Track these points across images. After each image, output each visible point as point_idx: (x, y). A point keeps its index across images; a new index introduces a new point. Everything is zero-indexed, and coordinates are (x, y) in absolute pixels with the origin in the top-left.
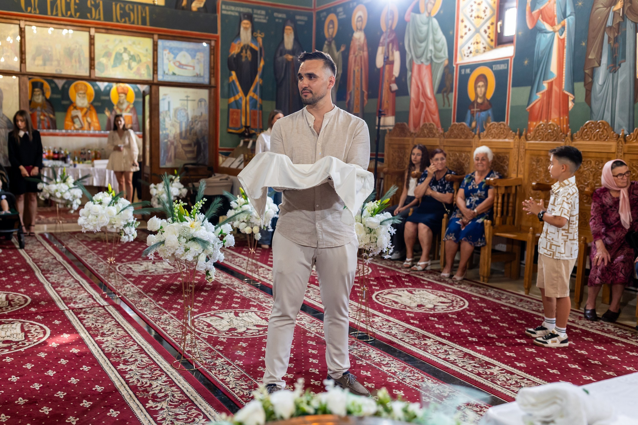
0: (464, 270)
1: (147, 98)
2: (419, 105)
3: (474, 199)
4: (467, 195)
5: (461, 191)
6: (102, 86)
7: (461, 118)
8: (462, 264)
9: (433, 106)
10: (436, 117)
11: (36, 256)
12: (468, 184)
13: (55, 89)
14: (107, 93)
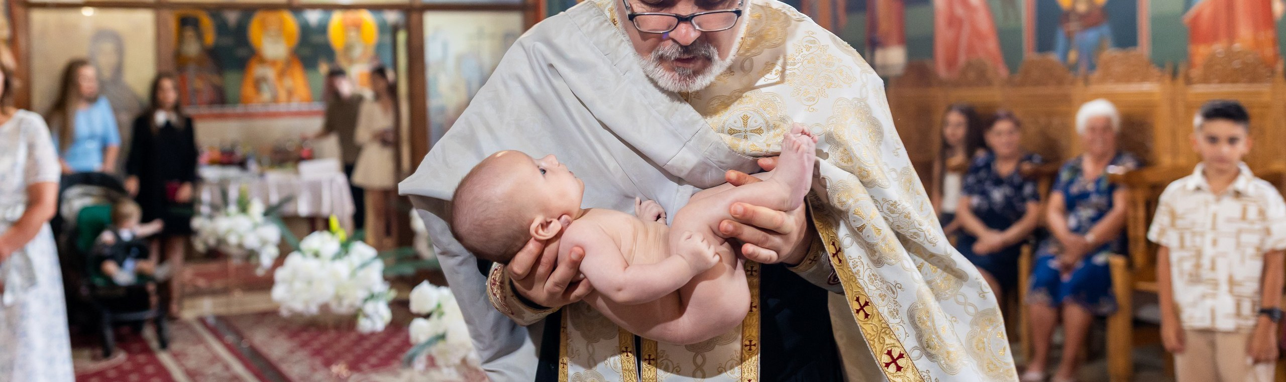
0: (1076, 364)
1: (402, 37)
2: (954, 21)
3: (1086, 213)
4: (1071, 205)
5: (1057, 199)
6: (313, 17)
7: (1044, 44)
8: (1069, 352)
9: (983, 22)
10: (992, 45)
11: (191, 364)
12: (1071, 182)
13: (222, 28)
14: (323, 29)
